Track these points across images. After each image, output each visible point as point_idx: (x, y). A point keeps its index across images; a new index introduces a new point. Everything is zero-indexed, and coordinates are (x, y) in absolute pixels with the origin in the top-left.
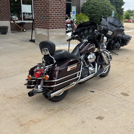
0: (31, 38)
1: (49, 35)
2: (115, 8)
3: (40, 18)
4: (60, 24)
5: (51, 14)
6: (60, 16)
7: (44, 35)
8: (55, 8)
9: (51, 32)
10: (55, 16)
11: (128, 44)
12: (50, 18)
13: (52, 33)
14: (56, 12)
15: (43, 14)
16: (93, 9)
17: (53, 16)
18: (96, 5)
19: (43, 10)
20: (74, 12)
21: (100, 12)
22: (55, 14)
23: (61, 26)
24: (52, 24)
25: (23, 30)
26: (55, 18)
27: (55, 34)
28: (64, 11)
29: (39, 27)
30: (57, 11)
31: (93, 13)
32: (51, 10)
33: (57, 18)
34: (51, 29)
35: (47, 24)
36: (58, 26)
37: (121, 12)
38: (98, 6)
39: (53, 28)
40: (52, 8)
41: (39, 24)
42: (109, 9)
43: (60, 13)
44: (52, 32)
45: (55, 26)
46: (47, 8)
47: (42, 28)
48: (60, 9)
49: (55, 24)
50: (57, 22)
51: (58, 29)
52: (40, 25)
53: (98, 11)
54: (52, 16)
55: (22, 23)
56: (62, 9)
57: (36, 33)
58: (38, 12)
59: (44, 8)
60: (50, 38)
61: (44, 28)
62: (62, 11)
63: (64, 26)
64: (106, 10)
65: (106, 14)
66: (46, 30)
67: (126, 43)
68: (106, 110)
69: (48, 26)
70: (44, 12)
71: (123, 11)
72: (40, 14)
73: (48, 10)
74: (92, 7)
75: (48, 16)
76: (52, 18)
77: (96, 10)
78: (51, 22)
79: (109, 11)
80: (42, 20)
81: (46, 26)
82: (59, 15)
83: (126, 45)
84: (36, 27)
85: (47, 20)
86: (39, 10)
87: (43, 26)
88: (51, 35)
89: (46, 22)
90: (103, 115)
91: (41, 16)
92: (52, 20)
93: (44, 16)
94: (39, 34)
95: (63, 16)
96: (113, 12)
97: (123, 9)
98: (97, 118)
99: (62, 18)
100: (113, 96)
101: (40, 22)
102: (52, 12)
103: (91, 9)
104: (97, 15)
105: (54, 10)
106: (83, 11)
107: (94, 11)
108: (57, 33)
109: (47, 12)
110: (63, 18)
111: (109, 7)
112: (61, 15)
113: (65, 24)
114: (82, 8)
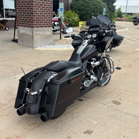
0: (13, 37)
1: (34, 34)
2: (106, 6)
3: (23, 15)
4: (46, 22)
5: (36, 11)
6: (46, 14)
7: (28, 35)
8: (40, 5)
9: (35, 31)
10: (41, 14)
11: (121, 44)
12: (35, 16)
13: (37, 33)
14: (41, 9)
15: (26, 11)
16: (83, 6)
17: (38, 14)
18: (86, 2)
19: (26, 6)
20: (62, 9)
21: (90, 10)
22: (40, 11)
23: (48, 24)
24: (37, 22)
25: (5, 28)
26: (40, 16)
27: (40, 33)
28: (50, 8)
29: (22, 26)
30: (43, 7)
31: (83, 11)
32: (35, 7)
33: (43, 16)
34: (36, 28)
35: (31, 22)
36: (44, 24)
37: (112, 9)
38: (89, 3)
39: (38, 27)
40: (37, 4)
41: (22, 21)
42: (100, 6)
43: (46, 9)
44: (37, 30)
45: (40, 25)
46: (31, 4)
47: (25, 26)
48: (46, 5)
49: (41, 22)
50: (42, 20)
51: (44, 28)
52: (23, 24)
53: (88, 8)
54: (36, 14)
55: (4, 20)
56: (48, 5)
57: (18, 32)
58: (21, 9)
59: (28, 4)
60: (34, 38)
61: (28, 27)
62: (48, 7)
63: (51, 24)
64: (97, 8)
65: (97, 12)
66: (30, 29)
67: (118, 44)
68: (95, 122)
69: (33, 25)
70: (27, 9)
71: (115, 9)
72: (23, 11)
73: (32, 7)
74: (82, 4)
75: (32, 13)
76: (36, 16)
77: (86, 7)
78: (36, 20)
79: (100, 9)
80: (25, 17)
81: (29, 24)
82: (44, 12)
83: (118, 46)
84: (19, 25)
85: (31, 18)
86: (22, 6)
87: (26, 24)
88: (35, 34)
89: (30, 20)
90: (92, 129)
91: (25, 13)
92: (36, 18)
93: (27, 13)
94: (22, 34)
95: (49, 14)
96: (105, 10)
97: (115, 7)
98: (85, 133)
99: (48, 16)
100: (103, 105)
101: (23, 19)
102: (36, 9)
103: (80, 6)
104: (87, 13)
105: (39, 7)
106: (72, 8)
107: (84, 8)
108: (43, 32)
109: (31, 9)
110: (50, 16)
111: (100, 4)
112: (47, 12)
113: (52, 22)
114: (71, 5)
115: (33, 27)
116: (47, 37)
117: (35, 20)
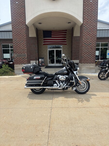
1: (82, 67)
6: (91, 57)
8: (87, 52)
12: (83, 58)
13: (84, 66)
14: (87, 54)
22: (86, 56)
23: (92, 62)
27: (86, 66)
32: (83, 53)
33: (88, 58)
34: (83, 64)
35: (81, 61)
36: (89, 62)
39: (85, 63)
40: (85, 52)
43: (91, 54)
48: (91, 52)
49: (87, 61)
51: (89, 64)
102: (84, 55)
108: (88, 66)
115: (82, 63)
116: (91, 68)
117: (83, 60)
